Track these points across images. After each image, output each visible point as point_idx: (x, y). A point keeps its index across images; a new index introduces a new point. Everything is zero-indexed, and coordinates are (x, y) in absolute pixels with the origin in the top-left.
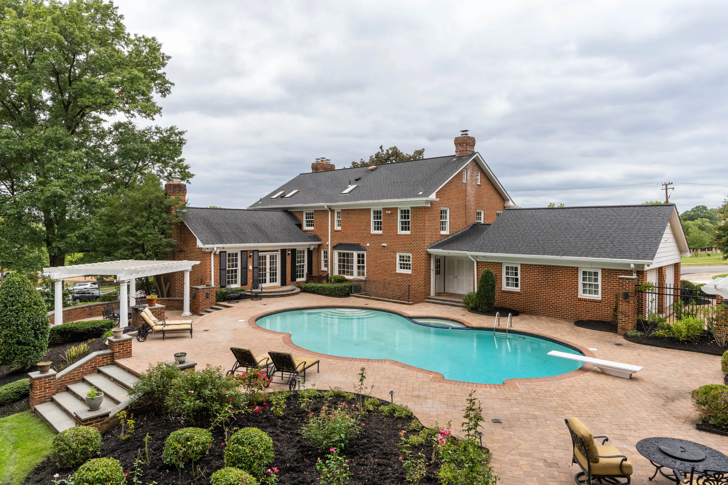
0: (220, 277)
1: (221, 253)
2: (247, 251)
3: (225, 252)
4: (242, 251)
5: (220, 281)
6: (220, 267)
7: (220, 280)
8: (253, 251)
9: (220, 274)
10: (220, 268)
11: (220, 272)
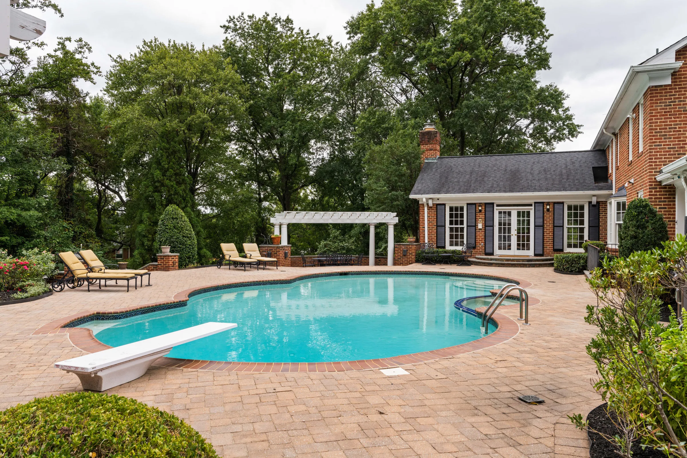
0: (437, 235)
1: (438, 206)
2: (475, 204)
3: (444, 205)
4: (468, 204)
5: (437, 240)
6: (437, 222)
7: (437, 238)
8: (486, 204)
9: (437, 231)
10: (437, 224)
11: (437, 229)
